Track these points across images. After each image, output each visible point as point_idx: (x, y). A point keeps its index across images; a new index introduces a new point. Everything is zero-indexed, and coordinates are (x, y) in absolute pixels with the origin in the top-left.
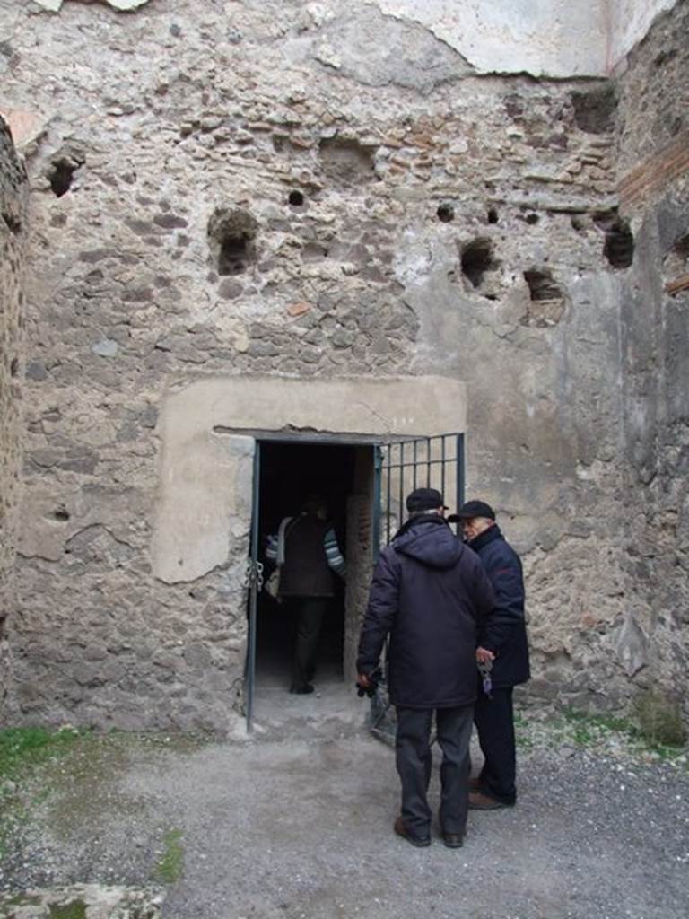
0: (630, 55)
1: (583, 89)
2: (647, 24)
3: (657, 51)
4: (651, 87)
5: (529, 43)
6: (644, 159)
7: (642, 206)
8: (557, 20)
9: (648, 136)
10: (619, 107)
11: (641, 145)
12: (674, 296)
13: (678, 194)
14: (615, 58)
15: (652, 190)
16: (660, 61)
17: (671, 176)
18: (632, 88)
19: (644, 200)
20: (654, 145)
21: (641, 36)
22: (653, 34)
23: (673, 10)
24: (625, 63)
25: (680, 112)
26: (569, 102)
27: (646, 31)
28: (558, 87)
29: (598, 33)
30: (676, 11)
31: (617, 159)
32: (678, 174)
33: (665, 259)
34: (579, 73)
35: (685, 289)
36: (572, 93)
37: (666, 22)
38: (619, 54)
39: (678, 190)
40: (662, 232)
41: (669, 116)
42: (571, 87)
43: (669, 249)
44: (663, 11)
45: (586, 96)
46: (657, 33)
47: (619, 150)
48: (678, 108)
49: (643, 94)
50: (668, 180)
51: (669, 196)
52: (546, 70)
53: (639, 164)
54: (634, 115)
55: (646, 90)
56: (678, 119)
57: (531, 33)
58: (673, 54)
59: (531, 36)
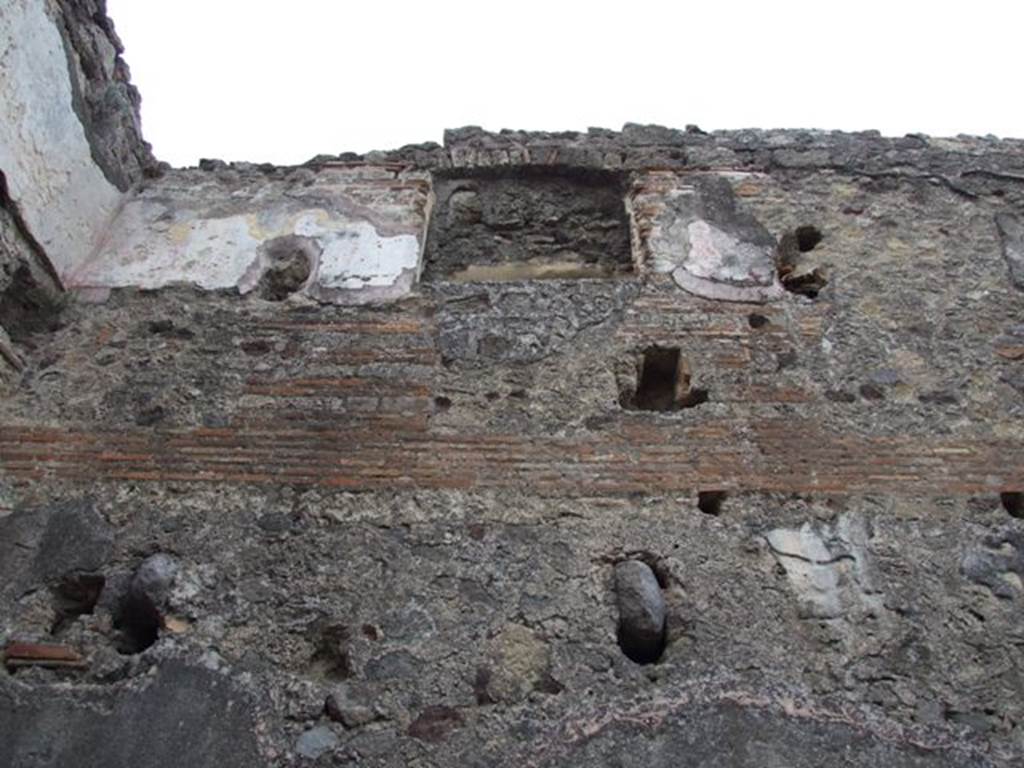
0: (116, 290)
1: (37, 273)
2: (162, 280)
3: (160, 315)
4: (129, 346)
5: (29, 154)
6: (70, 423)
7: (27, 484)
8: (68, 173)
9: (95, 399)
10: (58, 334)
11: (73, 401)
12: (12, 670)
13: (109, 506)
14: (91, 278)
15: (60, 472)
16: (157, 328)
17: (110, 473)
18: (97, 326)
19: (38, 479)
20: (99, 415)
21: (148, 284)
22: (166, 295)
23: (210, 292)
24: (104, 295)
25: (166, 402)
26: (13, 268)
27: (159, 285)
28: (16, 237)
29: (89, 235)
30: (213, 297)
31: (13, 393)
32: (125, 479)
33: (29, 593)
34: (49, 251)
35: (46, 667)
36: (23, 261)
37: (192, 297)
38: (101, 279)
39: (112, 499)
40: (48, 546)
41: (146, 398)
42: (27, 255)
43: (46, 580)
44: (194, 283)
45: (33, 284)
46: (172, 298)
47: (24, 383)
48: (166, 397)
49: (112, 345)
50: (100, 476)
51: (89, 499)
52: (22, 202)
53: (54, 424)
54: (82, 360)
55: (121, 345)
56: (159, 409)
57: (39, 149)
58: (185, 334)
59: (36, 152)
